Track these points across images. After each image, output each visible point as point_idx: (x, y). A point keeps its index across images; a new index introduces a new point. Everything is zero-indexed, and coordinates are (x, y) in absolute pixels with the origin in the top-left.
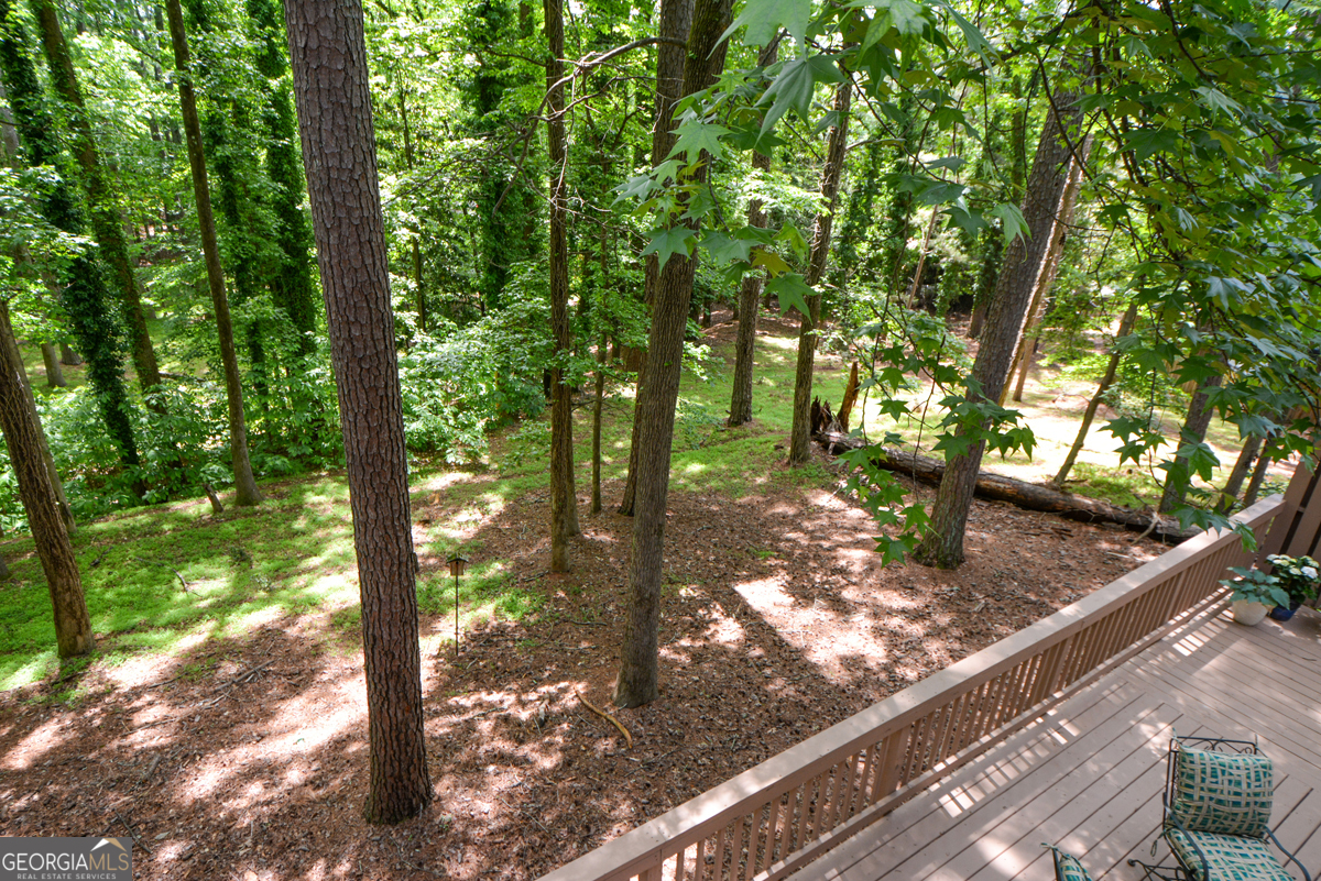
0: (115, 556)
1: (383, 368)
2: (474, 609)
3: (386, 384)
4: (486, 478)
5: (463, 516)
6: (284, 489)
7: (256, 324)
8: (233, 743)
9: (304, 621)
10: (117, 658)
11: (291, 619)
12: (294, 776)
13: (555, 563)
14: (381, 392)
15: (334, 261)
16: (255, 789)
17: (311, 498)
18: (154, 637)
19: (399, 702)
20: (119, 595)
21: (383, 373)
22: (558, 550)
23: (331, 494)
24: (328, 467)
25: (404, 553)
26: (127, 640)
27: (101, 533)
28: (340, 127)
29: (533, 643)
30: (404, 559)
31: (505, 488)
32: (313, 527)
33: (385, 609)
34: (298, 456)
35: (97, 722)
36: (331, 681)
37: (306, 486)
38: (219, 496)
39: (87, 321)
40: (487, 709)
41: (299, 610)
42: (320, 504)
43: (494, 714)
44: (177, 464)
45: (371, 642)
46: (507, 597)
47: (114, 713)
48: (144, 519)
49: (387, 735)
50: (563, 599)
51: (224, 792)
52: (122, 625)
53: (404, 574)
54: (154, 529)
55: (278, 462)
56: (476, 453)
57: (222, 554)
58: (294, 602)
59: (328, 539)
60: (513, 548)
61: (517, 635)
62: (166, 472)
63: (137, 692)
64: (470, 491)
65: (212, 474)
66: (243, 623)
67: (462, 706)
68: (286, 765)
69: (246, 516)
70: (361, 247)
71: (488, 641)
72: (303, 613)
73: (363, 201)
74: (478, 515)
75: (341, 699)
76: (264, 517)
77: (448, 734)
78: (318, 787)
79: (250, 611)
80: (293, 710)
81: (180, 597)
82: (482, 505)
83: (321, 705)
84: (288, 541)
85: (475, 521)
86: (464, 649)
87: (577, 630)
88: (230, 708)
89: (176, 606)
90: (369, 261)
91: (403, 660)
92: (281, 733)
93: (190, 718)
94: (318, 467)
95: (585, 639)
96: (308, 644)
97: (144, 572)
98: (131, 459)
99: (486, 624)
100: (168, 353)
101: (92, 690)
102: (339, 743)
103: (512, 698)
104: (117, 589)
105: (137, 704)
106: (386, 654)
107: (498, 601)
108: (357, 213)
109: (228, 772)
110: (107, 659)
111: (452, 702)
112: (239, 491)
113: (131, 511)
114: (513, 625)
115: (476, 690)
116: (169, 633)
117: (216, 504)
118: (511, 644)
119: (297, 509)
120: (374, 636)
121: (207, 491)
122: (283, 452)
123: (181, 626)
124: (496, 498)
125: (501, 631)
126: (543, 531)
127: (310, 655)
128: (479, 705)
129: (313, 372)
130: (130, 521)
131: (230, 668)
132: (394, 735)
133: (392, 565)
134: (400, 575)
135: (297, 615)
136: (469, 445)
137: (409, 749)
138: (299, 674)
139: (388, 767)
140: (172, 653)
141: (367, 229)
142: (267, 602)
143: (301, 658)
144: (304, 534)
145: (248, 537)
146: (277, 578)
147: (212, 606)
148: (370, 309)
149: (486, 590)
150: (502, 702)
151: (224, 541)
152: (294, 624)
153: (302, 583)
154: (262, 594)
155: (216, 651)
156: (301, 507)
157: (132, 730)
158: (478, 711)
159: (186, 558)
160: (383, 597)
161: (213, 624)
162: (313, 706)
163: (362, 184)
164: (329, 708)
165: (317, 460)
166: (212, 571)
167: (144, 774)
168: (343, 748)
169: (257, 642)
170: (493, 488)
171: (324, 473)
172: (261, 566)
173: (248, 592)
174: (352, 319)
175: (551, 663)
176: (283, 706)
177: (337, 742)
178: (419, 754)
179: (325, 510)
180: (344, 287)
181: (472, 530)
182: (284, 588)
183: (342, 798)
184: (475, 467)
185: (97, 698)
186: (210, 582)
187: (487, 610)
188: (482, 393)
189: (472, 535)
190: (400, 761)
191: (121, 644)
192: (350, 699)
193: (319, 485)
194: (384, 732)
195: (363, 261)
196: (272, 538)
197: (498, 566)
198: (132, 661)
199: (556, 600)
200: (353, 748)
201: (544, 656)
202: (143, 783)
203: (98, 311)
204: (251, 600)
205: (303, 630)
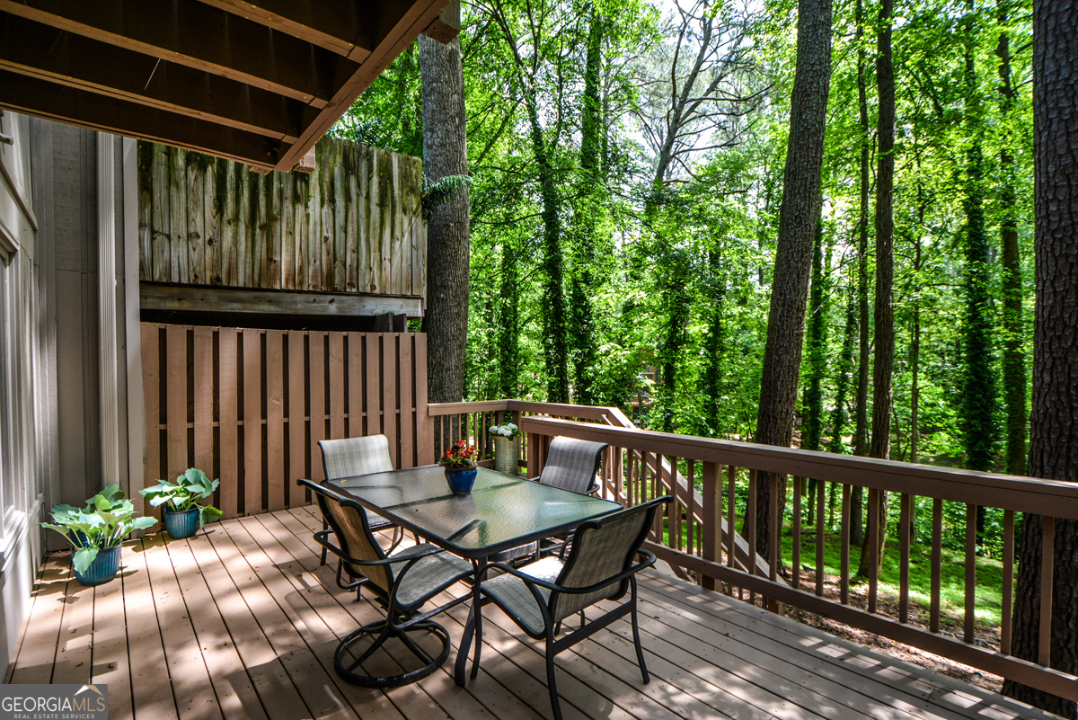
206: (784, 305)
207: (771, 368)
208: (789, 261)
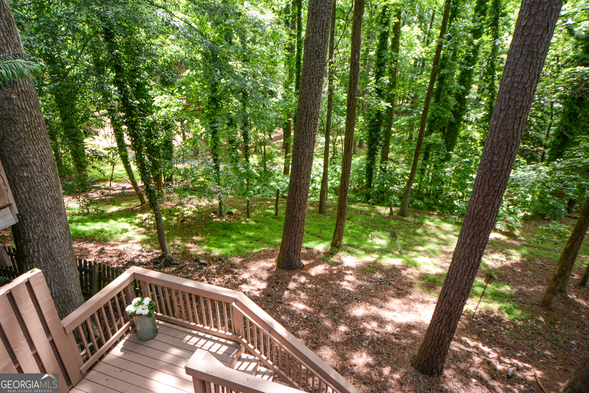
0: (354, 218)
1: (502, 178)
2: (488, 303)
3: (501, 185)
4: (514, 242)
5: (496, 256)
6: (418, 215)
7: (430, 145)
8: (372, 303)
9: (410, 270)
10: (346, 253)
11: (405, 267)
12: (389, 328)
13: (544, 302)
14: (496, 189)
15: (498, 125)
16: (374, 324)
17: (427, 222)
18: (358, 252)
19: (446, 326)
20: (352, 232)
21: (501, 180)
22: (549, 296)
23: (436, 223)
24: (438, 211)
25: (476, 264)
26: (350, 249)
27: (353, 209)
28: (528, 62)
29: (516, 335)
30: (475, 266)
31: (525, 251)
32: (424, 234)
33: (457, 284)
34: (427, 203)
35: (335, 272)
36: (413, 300)
37: (427, 216)
38: (393, 209)
39: (373, 133)
40: (481, 353)
41: (409, 265)
42: (430, 226)
43: (483, 357)
44: (382, 192)
45: (444, 295)
46: (508, 305)
47: (340, 272)
48: (367, 209)
49: (435, 336)
50: (542, 322)
51: (365, 318)
52: (350, 243)
53: (472, 273)
54: (369, 213)
55: (419, 203)
56: (513, 229)
57: (387, 231)
58: (408, 261)
59: (429, 241)
60: (519, 283)
61: (508, 327)
62: (378, 194)
63: (348, 268)
64: (503, 245)
65: (393, 200)
66: (388, 261)
67: (468, 343)
68: (387, 322)
69: (400, 220)
70: (515, 120)
71: (490, 321)
72: (410, 267)
73: (525, 98)
74: (504, 259)
75: (415, 309)
76: (407, 223)
77: (457, 352)
78: (396, 338)
79: (391, 257)
80: (395, 303)
81: (369, 241)
82: (507, 255)
83: (406, 307)
84: (412, 236)
85: (502, 261)
86: (476, 318)
87: (546, 343)
88: (375, 290)
89: (367, 244)
90: (516, 127)
91: (455, 309)
92: (389, 309)
93: (361, 286)
94: (433, 210)
95: (549, 350)
96: (409, 281)
97: (361, 227)
98: (369, 185)
99: (492, 313)
100: (393, 150)
101: (336, 261)
102: (410, 327)
103: (495, 355)
104: (352, 230)
105: (347, 272)
106: (449, 303)
107: (504, 305)
108: (519, 104)
109: (367, 312)
110: (343, 253)
111: (464, 338)
112: (401, 210)
113: (364, 204)
114: (507, 320)
115: (477, 340)
116: (363, 252)
117: (391, 213)
118: (502, 329)
119: (420, 224)
120: (446, 293)
121: (390, 206)
122: (422, 199)
123: (368, 251)
124: (517, 254)
125: (499, 320)
126: (541, 282)
127: (408, 285)
128: (477, 348)
129: (446, 170)
130: (362, 208)
131: (378, 276)
132: (437, 338)
133: (468, 267)
134: (470, 272)
135: (408, 267)
136: (511, 223)
137: (441, 348)
138: (402, 290)
139: (429, 349)
140: (362, 260)
141: (521, 112)
142: (399, 257)
143: (404, 284)
144: (419, 235)
145: (398, 229)
146: (404, 249)
147: (379, 249)
148: (507, 149)
149: (497, 296)
150: (489, 353)
151: (390, 227)
152: (406, 270)
153: (413, 255)
154: (397, 252)
155: (374, 267)
156: (422, 224)
157: (344, 280)
158: (475, 350)
159: (375, 228)
160: (458, 278)
161: (377, 256)
162: (403, 306)
163: (528, 90)
164: (409, 310)
165: (434, 207)
166: (382, 236)
167: (343, 297)
168: (410, 329)
169: (390, 270)
170: (517, 248)
171: (435, 213)
172: (400, 242)
173: (393, 250)
174: (496, 152)
175: (523, 351)
176: (393, 300)
177: (408, 325)
178: (444, 352)
179: (431, 229)
180: (498, 137)
181: (499, 265)
182: (406, 254)
183: (404, 349)
184: (510, 234)
185: (337, 264)
186: (380, 240)
187: (495, 306)
188: (528, 199)
189: (497, 267)
190: (435, 350)
191: (348, 249)
192: (418, 311)
193: (432, 218)
194: (434, 334)
195: (513, 126)
196: (407, 232)
197: (508, 288)
198: (350, 256)
199: (537, 321)
200: (414, 332)
201: (520, 345)
202: (342, 300)
203: (378, 130)
204: (393, 253)
205: (408, 274)
206: (307, 115)
207: (298, 157)
208: (310, 84)
